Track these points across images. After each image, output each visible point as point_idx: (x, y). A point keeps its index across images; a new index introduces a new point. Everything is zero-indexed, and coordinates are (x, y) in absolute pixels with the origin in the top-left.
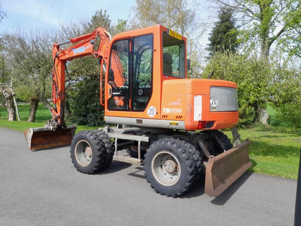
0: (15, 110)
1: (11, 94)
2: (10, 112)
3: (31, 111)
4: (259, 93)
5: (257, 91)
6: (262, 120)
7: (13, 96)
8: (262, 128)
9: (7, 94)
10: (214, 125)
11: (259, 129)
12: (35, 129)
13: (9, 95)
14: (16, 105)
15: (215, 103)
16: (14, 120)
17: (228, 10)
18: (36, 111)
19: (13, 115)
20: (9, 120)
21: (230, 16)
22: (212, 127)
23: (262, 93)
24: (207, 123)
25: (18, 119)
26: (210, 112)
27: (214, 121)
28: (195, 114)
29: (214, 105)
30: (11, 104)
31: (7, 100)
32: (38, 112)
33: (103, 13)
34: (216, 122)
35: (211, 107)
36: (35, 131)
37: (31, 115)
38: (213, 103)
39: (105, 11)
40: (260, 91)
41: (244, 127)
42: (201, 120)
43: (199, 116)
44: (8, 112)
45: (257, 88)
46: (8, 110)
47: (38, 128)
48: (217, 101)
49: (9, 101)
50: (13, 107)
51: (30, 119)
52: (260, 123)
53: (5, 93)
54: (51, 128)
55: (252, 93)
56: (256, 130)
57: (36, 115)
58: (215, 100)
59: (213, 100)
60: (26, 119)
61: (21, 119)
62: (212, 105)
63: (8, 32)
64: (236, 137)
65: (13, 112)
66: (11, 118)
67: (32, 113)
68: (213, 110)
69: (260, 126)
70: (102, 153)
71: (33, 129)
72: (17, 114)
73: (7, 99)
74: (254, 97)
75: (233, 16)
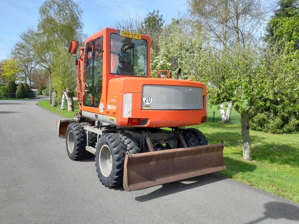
10: (147, 123)
12: (62, 120)
15: (149, 101)
22: (146, 125)
24: (141, 120)
26: (142, 110)
27: (148, 119)
28: (124, 111)
29: (148, 103)
33: (156, 13)
34: (150, 120)
35: (144, 105)
36: (62, 121)
38: (146, 101)
39: (158, 12)
42: (131, 117)
43: (129, 113)
47: (64, 119)
48: (152, 99)
54: (76, 120)
58: (149, 98)
59: (146, 98)
62: (146, 103)
64: (245, 140)
68: (146, 108)
70: (80, 143)
71: (60, 120)
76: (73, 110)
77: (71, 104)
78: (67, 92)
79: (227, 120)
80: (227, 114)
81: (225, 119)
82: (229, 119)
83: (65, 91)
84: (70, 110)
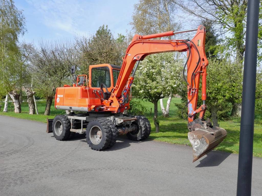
0: (34, 106)
1: (32, 93)
2: (31, 107)
3: (46, 106)
4: (233, 92)
5: (232, 90)
6: (239, 114)
7: (33, 94)
8: (239, 120)
9: (29, 93)
11: (236, 121)
13: (30, 94)
14: (35, 102)
16: (33, 114)
17: (209, 23)
18: (51, 107)
19: (33, 109)
20: (30, 114)
21: (210, 27)
23: (235, 91)
25: (36, 113)
30: (32, 100)
31: (29, 98)
32: (52, 107)
33: (105, 28)
37: (46, 110)
39: (107, 26)
40: (233, 90)
41: (223, 119)
44: (29, 107)
45: (231, 88)
46: (29, 106)
49: (30, 98)
50: (33, 103)
51: (46, 113)
52: (237, 116)
53: (27, 92)
55: (227, 91)
56: (233, 122)
57: (51, 110)
60: (43, 113)
61: (39, 113)
63: (25, 42)
65: (33, 107)
66: (31, 112)
67: (48, 108)
69: (237, 118)
72: (36, 108)
73: (29, 96)
74: (229, 94)
75: (212, 27)
76: (20, 112)
77: (18, 106)
78: (14, 94)
79: (167, 114)
80: (167, 110)
81: (166, 113)
82: (168, 114)
83: (12, 94)
84: (18, 112)
